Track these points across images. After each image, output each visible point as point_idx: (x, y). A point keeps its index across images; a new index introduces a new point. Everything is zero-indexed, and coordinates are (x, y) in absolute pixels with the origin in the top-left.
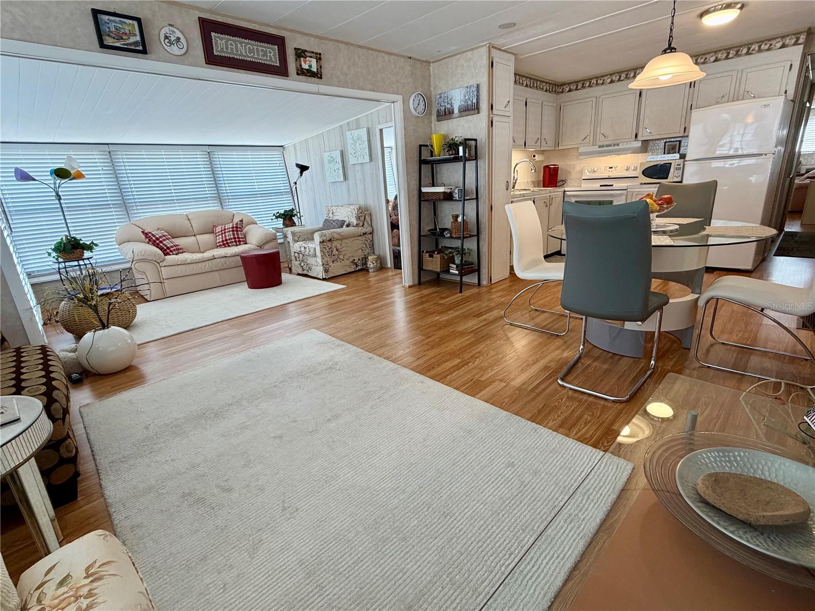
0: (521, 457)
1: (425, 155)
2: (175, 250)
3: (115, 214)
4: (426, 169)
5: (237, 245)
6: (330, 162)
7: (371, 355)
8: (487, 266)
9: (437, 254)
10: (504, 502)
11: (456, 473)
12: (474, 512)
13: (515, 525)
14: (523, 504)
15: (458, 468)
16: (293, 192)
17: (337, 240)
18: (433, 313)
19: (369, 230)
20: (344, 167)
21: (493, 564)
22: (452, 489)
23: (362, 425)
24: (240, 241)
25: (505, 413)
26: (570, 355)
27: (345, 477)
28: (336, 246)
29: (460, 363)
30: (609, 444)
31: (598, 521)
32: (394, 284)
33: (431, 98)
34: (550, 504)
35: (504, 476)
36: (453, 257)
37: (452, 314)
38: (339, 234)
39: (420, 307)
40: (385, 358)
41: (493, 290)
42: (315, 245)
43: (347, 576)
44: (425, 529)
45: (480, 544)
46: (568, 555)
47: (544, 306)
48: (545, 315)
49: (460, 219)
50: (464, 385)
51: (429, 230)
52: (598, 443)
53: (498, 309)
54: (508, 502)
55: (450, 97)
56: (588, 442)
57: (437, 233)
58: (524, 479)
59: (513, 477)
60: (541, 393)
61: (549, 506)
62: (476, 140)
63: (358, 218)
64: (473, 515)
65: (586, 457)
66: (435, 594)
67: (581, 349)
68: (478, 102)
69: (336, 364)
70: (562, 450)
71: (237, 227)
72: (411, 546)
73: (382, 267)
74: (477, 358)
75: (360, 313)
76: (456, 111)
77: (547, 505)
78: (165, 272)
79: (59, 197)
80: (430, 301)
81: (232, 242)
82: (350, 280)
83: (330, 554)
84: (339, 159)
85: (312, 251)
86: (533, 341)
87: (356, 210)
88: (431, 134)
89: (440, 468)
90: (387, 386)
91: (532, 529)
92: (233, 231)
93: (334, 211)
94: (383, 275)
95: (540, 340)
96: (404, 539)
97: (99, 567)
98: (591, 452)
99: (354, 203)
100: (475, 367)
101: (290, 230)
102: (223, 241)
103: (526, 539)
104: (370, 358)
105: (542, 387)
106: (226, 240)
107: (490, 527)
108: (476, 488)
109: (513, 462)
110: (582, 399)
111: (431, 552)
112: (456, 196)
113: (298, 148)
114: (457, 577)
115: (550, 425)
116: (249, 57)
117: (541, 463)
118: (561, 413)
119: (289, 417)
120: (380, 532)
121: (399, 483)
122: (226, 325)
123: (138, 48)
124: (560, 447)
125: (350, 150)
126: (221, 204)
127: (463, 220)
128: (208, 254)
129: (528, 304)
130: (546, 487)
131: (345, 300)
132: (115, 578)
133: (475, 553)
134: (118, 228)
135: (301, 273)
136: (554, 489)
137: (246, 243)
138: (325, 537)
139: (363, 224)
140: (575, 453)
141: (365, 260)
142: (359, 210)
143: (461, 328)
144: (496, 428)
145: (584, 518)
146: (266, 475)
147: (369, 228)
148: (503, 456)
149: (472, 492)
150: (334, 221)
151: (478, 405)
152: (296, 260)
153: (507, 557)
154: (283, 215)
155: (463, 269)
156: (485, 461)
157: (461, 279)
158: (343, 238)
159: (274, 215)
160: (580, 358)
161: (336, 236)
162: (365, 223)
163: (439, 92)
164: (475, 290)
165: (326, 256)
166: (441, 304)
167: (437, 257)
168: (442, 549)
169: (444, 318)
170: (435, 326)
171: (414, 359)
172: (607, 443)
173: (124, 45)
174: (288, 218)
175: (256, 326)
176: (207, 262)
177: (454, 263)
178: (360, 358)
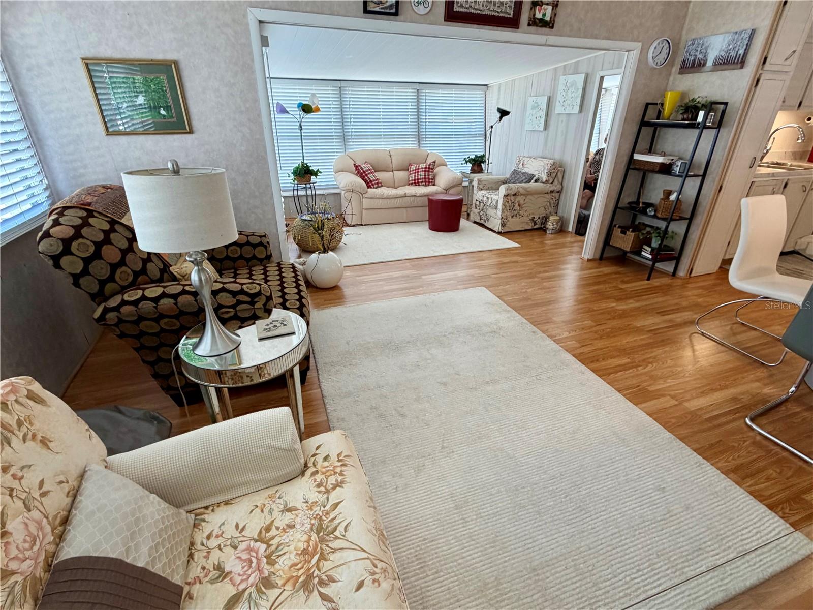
0: (675, 486)
1: (651, 116)
2: (375, 184)
3: (336, 143)
4: (647, 132)
5: (426, 185)
6: (533, 108)
7: (535, 329)
8: (691, 256)
9: (632, 232)
10: (644, 522)
11: (600, 475)
12: (610, 517)
13: (650, 547)
14: (664, 531)
15: (603, 471)
16: (486, 136)
17: (522, 195)
18: (609, 298)
19: (558, 188)
20: (547, 116)
21: (619, 571)
22: (592, 489)
23: (516, 397)
24: (429, 182)
25: (668, 434)
26: (773, 392)
27: (495, 439)
28: (519, 202)
29: (628, 363)
30: (791, 512)
31: (748, 583)
32: (571, 253)
33: (679, 43)
34: (696, 544)
35: (651, 497)
36: (651, 239)
37: (632, 304)
38: (524, 188)
39: (595, 287)
40: (548, 336)
41: (690, 286)
42: (498, 197)
43: (486, 521)
44: (559, 513)
45: (609, 548)
46: (701, 598)
47: (755, 321)
48: (753, 333)
49: (673, 197)
50: (628, 389)
51: (629, 203)
52: (777, 507)
53: (692, 311)
54: (647, 523)
55: (707, 44)
56: (764, 500)
57: (637, 208)
58: (672, 508)
59: (660, 503)
60: (719, 426)
61: (693, 545)
62: (726, 104)
63: (549, 174)
64: (608, 520)
65: (755, 515)
66: (559, 569)
67: (791, 391)
68: (745, 54)
69: (500, 329)
70: (727, 497)
71: (429, 168)
72: (543, 522)
73: (561, 230)
74: (650, 363)
75: (531, 280)
76: (710, 63)
77: (691, 543)
78: (366, 203)
79: (301, 128)
80: (609, 283)
81: (423, 182)
82: (525, 239)
83: (475, 498)
84: (544, 107)
85: (494, 202)
86: (727, 362)
87: (549, 166)
88: (665, 90)
89: (584, 465)
90: (546, 366)
91: (668, 559)
92: (425, 171)
93: (525, 163)
94: (561, 240)
95: (738, 364)
96: (539, 513)
97: (345, 457)
98: (764, 512)
99: (549, 157)
100: (645, 373)
101: (476, 177)
102: (415, 180)
103: (659, 565)
104: (534, 332)
105: (723, 420)
106: (418, 179)
107: (623, 538)
108: (618, 497)
109: (664, 488)
110: (772, 450)
111: (561, 534)
112: (677, 170)
113: (502, 88)
114: (582, 565)
115: (720, 465)
116: (485, 10)
117: (697, 500)
118: (738, 457)
119: (454, 368)
120: (519, 499)
121: (543, 463)
122: (408, 264)
123: (392, 11)
124: (725, 493)
125: (559, 97)
126: (419, 142)
127: (678, 198)
128: (401, 191)
129: (734, 313)
130: (695, 526)
131: (517, 262)
132: (353, 468)
133: (604, 554)
134: (336, 157)
135: (478, 221)
136: (704, 532)
137: (434, 185)
138: (472, 483)
139: (553, 181)
140: (741, 507)
141: (546, 219)
142: (552, 166)
143: (639, 323)
144: (654, 446)
145: (731, 575)
146: (431, 414)
147: (558, 186)
148: (654, 478)
149: (612, 499)
150: (523, 173)
151: (638, 415)
152: (476, 208)
153: (634, 571)
154: (473, 160)
155: (658, 254)
156: (633, 475)
157: (654, 264)
158: (528, 193)
159: (465, 159)
160: (786, 400)
161: (521, 190)
162: (556, 180)
163: (693, 37)
164: (665, 280)
165: (507, 210)
166: (621, 289)
167: (631, 235)
168: (572, 537)
169: (622, 306)
170: (608, 314)
171: (579, 345)
172: (790, 510)
173: (382, 8)
174: (477, 164)
175: (433, 270)
176: (399, 199)
177: (650, 246)
178: (524, 329)
